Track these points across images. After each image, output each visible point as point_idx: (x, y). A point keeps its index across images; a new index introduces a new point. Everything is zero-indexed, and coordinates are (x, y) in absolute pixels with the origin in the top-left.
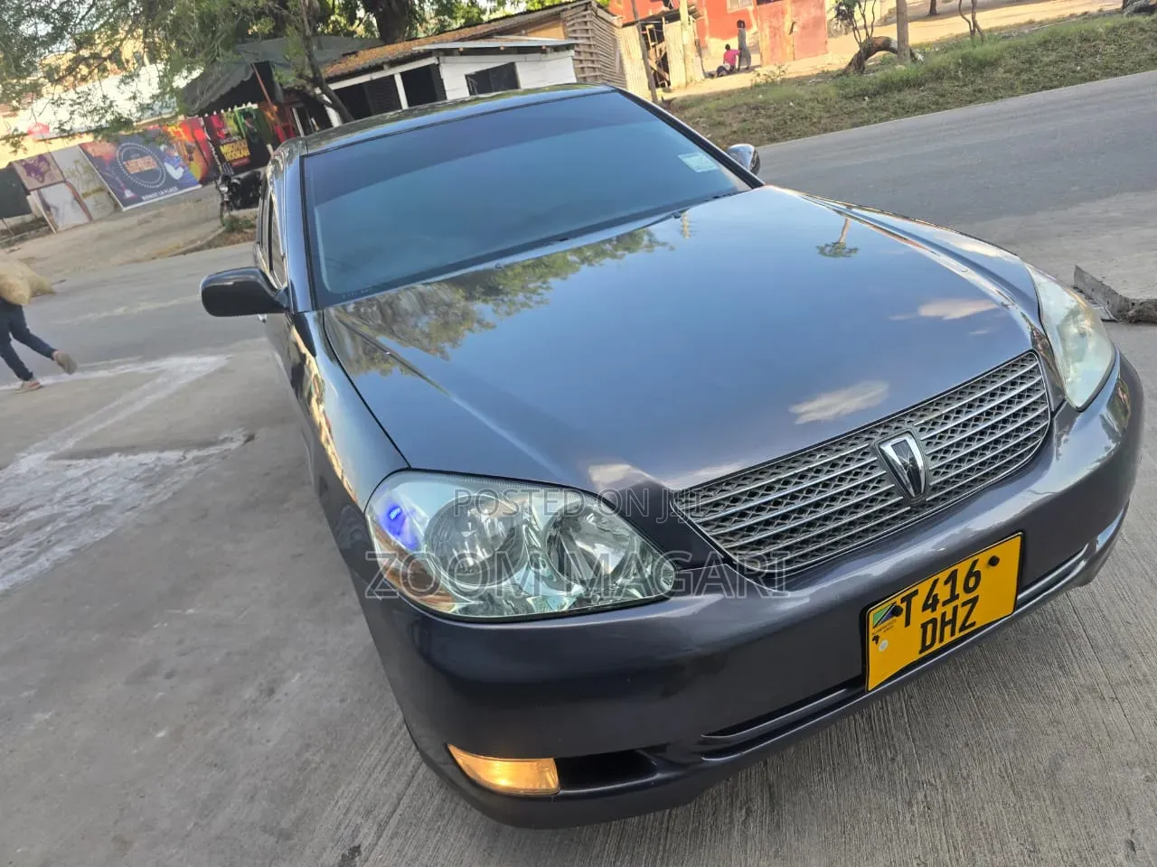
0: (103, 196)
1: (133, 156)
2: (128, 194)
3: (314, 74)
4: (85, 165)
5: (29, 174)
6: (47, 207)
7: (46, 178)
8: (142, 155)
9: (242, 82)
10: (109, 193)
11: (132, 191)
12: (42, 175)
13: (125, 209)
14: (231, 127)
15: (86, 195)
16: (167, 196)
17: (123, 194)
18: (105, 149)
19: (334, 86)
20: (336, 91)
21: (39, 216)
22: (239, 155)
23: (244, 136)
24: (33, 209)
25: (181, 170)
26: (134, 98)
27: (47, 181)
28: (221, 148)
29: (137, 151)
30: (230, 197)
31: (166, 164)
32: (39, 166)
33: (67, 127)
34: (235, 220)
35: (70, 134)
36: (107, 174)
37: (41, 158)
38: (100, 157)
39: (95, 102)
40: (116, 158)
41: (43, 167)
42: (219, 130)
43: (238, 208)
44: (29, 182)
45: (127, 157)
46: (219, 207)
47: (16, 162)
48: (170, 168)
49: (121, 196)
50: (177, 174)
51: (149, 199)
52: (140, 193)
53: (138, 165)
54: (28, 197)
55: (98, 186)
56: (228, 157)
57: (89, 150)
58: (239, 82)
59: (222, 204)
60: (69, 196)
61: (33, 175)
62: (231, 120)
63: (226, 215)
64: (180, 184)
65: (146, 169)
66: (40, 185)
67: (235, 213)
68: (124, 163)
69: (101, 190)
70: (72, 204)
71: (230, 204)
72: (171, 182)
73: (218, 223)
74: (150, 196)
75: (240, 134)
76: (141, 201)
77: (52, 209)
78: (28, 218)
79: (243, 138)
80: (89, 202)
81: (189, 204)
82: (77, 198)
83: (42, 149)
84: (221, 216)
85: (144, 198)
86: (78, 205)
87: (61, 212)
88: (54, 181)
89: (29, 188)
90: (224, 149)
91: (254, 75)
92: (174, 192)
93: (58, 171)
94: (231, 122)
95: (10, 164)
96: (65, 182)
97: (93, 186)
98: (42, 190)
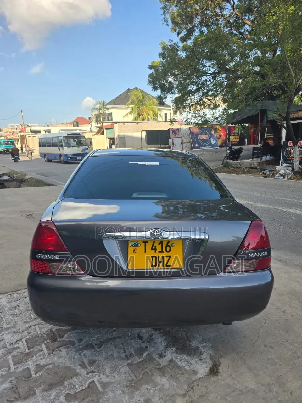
0: (189, 144)
1: (203, 134)
2: (197, 145)
3: (287, 116)
4: (188, 134)
5: (172, 133)
6: (173, 144)
7: (176, 135)
8: (206, 134)
9: (253, 115)
10: (191, 144)
11: (198, 145)
12: (176, 134)
13: (193, 150)
14: (237, 131)
15: (184, 143)
16: (208, 148)
17: (195, 145)
18: (196, 130)
19: (292, 122)
20: (292, 124)
21: (170, 146)
22: (235, 140)
23: (240, 134)
24: (169, 144)
25: (215, 141)
26: (213, 114)
27: (177, 136)
28: (230, 137)
29: (204, 133)
30: (229, 155)
31: (211, 139)
32: (176, 132)
33: (189, 120)
34: (228, 163)
35: (188, 123)
36: (193, 138)
37: (178, 129)
38: (193, 132)
39: (200, 114)
40: (198, 133)
41: (177, 132)
42: (233, 131)
43: (230, 159)
44: (172, 135)
45: (201, 134)
46: (224, 157)
47: (171, 129)
48: (212, 140)
49: (194, 145)
50: (213, 142)
51: (202, 148)
52: (200, 145)
53: (204, 137)
54: (170, 140)
55: (189, 141)
56: (231, 140)
57: (191, 130)
58: (252, 114)
59: (225, 157)
60: (180, 142)
61: (173, 134)
62: (238, 128)
63: (225, 161)
64: (213, 146)
65: (205, 139)
66: (174, 137)
67: (228, 161)
68: (200, 136)
69: (189, 142)
70: (180, 145)
71: (228, 157)
72: (211, 144)
73: (221, 162)
74: (202, 147)
75: (238, 133)
76: (199, 148)
77: (174, 145)
78: (167, 146)
79: (239, 135)
80: (185, 145)
81: (213, 153)
82: (182, 144)
83: (179, 126)
84: (223, 161)
85: (200, 147)
86: (181, 145)
87: (176, 146)
88: (178, 137)
89: (171, 137)
90: (231, 137)
91: (258, 113)
92: (210, 148)
93: (180, 134)
94: (237, 129)
95: (169, 129)
96: (181, 137)
97: (188, 141)
98: (174, 138)
